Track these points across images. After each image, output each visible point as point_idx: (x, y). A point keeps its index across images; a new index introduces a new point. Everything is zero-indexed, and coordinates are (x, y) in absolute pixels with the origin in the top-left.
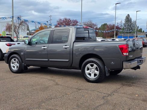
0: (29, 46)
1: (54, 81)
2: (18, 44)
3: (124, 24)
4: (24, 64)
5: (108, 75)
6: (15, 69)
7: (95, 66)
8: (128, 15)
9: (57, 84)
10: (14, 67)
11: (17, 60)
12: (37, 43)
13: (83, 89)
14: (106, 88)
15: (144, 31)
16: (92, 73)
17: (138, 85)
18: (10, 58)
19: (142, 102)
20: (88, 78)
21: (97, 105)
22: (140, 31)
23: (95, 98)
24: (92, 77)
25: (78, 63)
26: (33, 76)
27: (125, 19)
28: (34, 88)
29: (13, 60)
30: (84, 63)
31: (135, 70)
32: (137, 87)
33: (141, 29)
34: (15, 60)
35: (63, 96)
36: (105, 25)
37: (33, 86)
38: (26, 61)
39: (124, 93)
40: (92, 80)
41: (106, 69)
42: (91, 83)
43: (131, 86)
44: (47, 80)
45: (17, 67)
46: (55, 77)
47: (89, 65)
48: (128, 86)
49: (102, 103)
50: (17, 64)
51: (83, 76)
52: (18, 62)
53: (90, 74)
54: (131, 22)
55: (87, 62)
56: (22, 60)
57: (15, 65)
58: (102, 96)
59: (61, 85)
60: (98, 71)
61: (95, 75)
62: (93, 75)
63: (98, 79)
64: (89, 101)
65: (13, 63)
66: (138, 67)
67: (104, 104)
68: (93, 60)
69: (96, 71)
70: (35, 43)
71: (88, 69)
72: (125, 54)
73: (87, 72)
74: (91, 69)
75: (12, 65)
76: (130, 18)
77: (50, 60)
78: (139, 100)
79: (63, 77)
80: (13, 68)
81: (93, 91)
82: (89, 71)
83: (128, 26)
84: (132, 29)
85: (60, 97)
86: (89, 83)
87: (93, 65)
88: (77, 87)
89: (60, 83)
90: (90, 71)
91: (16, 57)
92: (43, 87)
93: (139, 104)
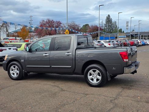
0: (29, 53)
1: (58, 87)
2: (9, 49)
3: (105, 24)
4: (25, 71)
5: (109, 79)
6: (15, 76)
7: (98, 71)
8: (109, 15)
9: (62, 90)
10: (14, 74)
11: (16, 67)
12: (37, 50)
13: (89, 94)
14: (109, 92)
15: (123, 32)
16: (95, 78)
17: (136, 88)
18: (9, 65)
19: (146, 104)
20: (90, 83)
21: (109, 108)
22: (120, 31)
23: (104, 102)
24: (95, 82)
25: (81, 69)
26: (35, 82)
27: (106, 19)
28: (43, 95)
29: (12, 67)
30: (86, 69)
31: (133, 74)
32: (136, 89)
33: (121, 30)
34: (14, 67)
35: (74, 101)
36: (87, 25)
37: (40, 93)
38: (26, 68)
39: (128, 96)
40: (95, 84)
41: (108, 74)
42: (94, 88)
43: (131, 89)
44: (50, 86)
45: (17, 74)
46: (56, 82)
47: (91, 71)
48: (128, 89)
49: (112, 106)
50: (17, 71)
51: (85, 81)
52: (17, 69)
53: (92, 79)
54: (111, 23)
55: (90, 68)
56: (22, 67)
57: (15, 72)
58: (110, 100)
59: (66, 91)
60: (100, 76)
61: (97, 80)
62: (95, 80)
63: (100, 84)
64: (100, 105)
65: (12, 70)
66: (135, 72)
67: (114, 107)
68: (96, 66)
69: (98, 77)
70: (34, 50)
71: (91, 75)
72: (125, 60)
73: (89, 77)
74: (93, 74)
75: (11, 72)
76: (110, 19)
77: (52, 66)
78: (143, 102)
79: (64, 82)
80: (12, 75)
81: (99, 95)
82: (91, 76)
83: (108, 26)
84: (112, 29)
85: (72, 103)
86: (92, 88)
87: (96, 71)
88: (83, 92)
89: (64, 88)
90: (93, 77)
91: (16, 64)
92: (51, 93)
93: (144, 106)
